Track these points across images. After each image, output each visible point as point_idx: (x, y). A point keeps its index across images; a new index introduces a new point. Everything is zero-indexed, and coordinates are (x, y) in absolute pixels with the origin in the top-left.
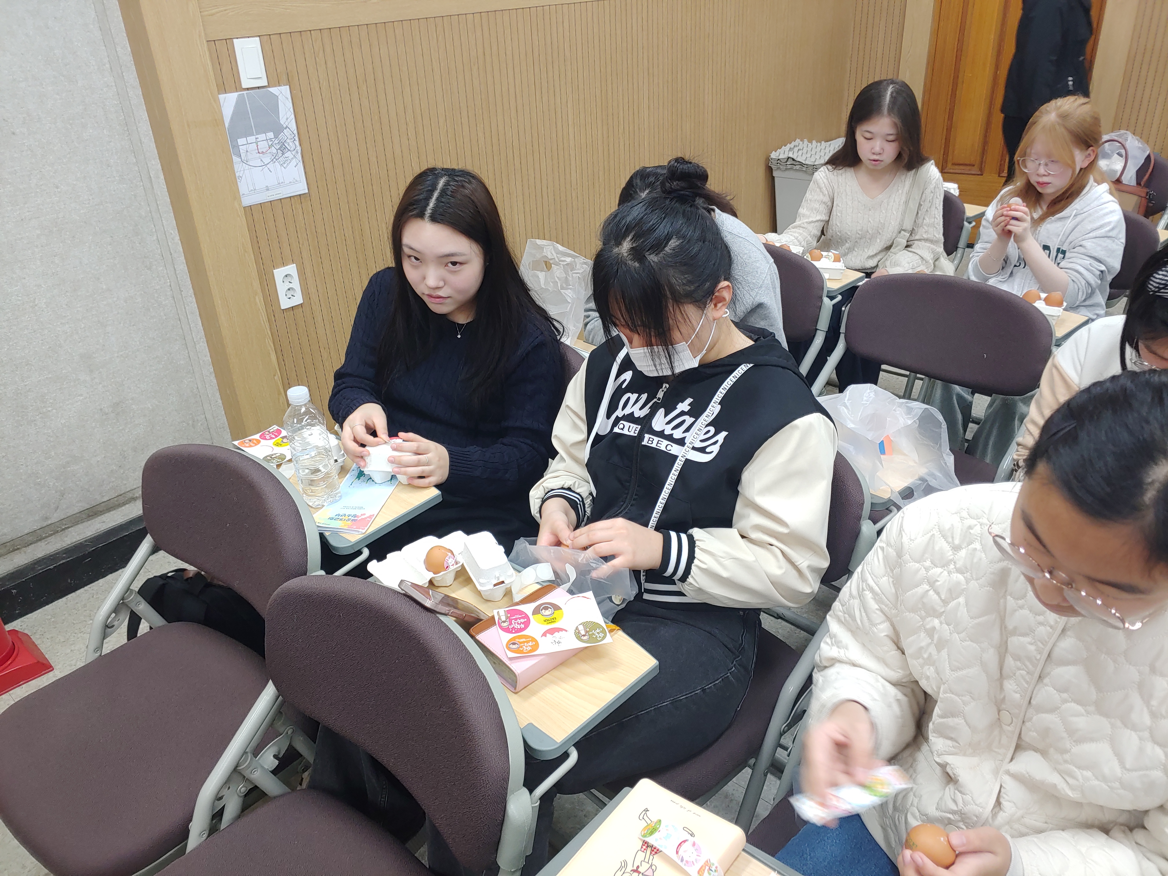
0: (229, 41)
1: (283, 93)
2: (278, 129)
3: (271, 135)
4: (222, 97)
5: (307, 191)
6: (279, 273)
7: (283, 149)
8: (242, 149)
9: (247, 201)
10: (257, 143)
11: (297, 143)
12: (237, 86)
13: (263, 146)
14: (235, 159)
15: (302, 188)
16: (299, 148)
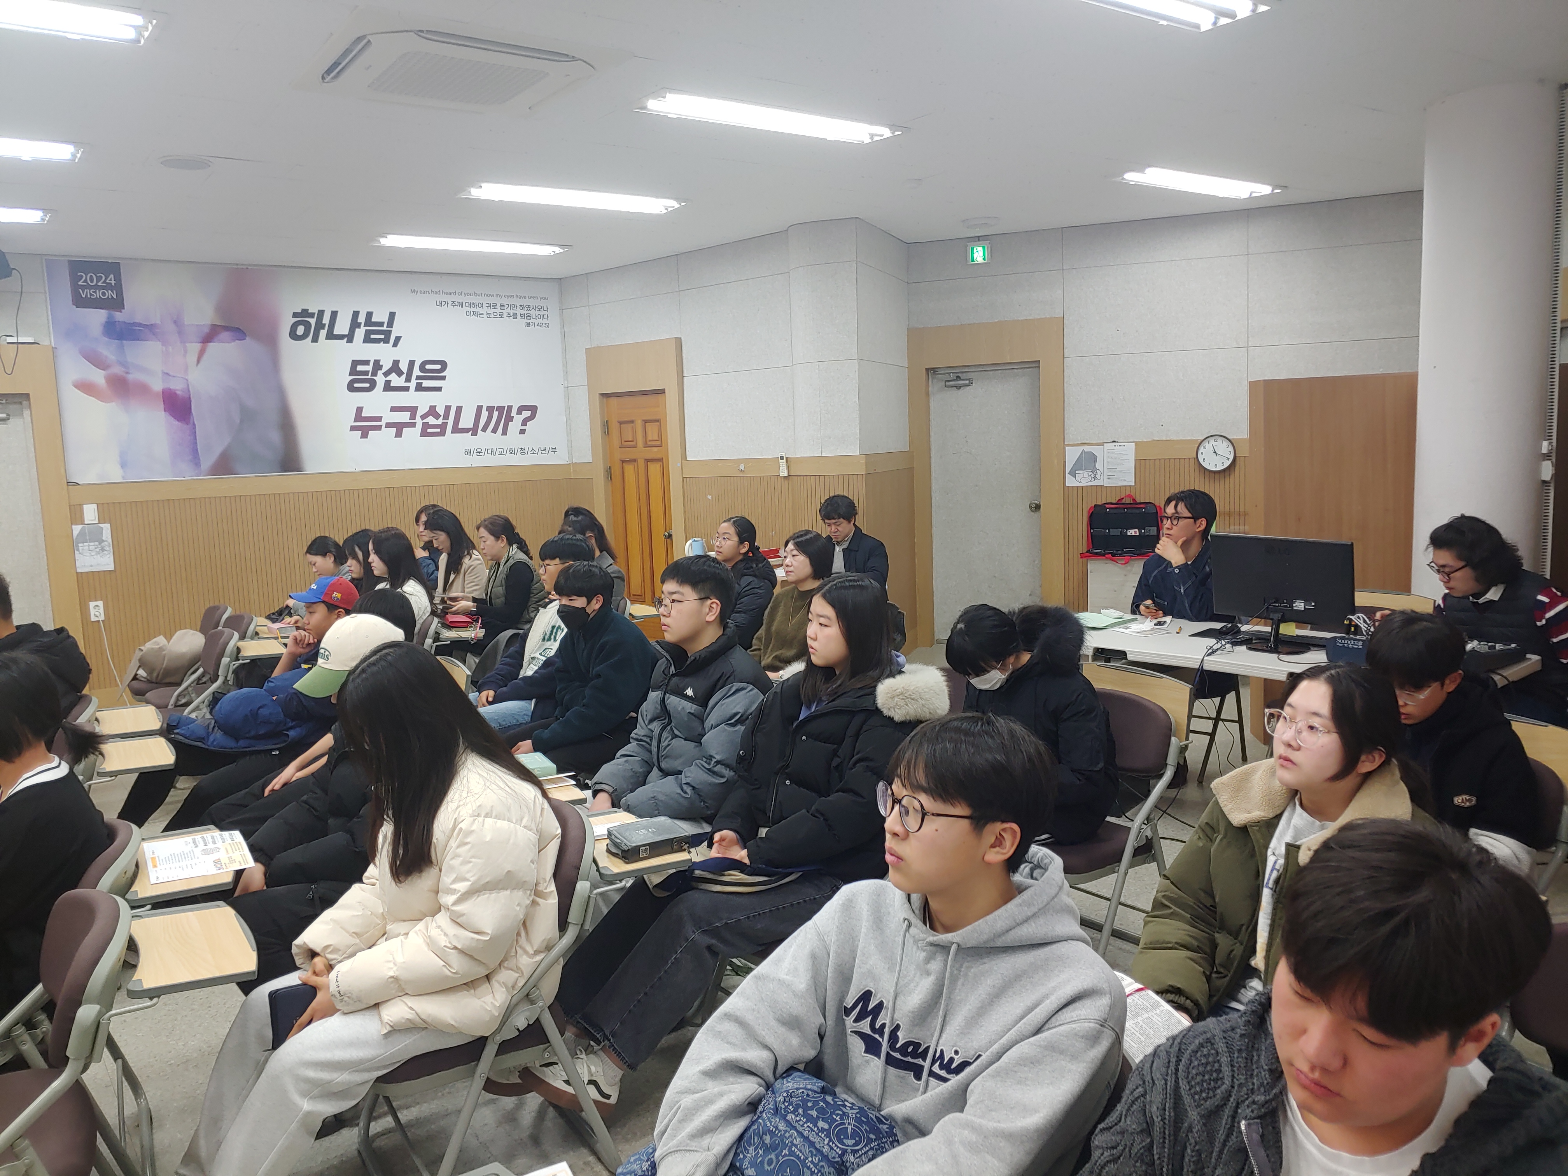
0: (81, 506)
1: (106, 527)
2: (101, 541)
3: (97, 543)
4: (74, 527)
5: (113, 569)
6: (92, 604)
7: (103, 550)
8: (80, 548)
9: (79, 570)
10: (89, 546)
11: (111, 548)
12: (83, 523)
13: (92, 548)
14: (76, 552)
15: (112, 567)
16: (112, 550)
